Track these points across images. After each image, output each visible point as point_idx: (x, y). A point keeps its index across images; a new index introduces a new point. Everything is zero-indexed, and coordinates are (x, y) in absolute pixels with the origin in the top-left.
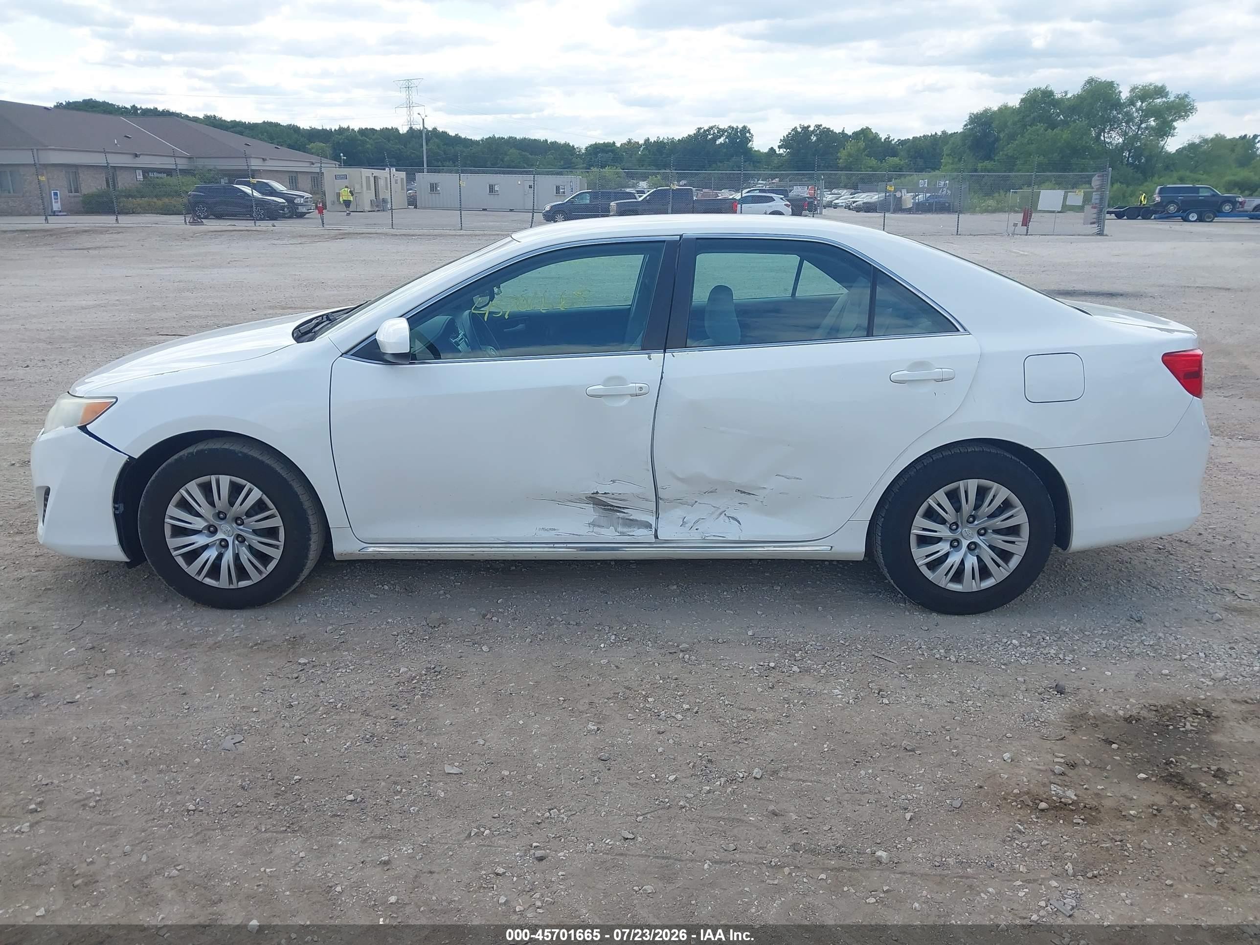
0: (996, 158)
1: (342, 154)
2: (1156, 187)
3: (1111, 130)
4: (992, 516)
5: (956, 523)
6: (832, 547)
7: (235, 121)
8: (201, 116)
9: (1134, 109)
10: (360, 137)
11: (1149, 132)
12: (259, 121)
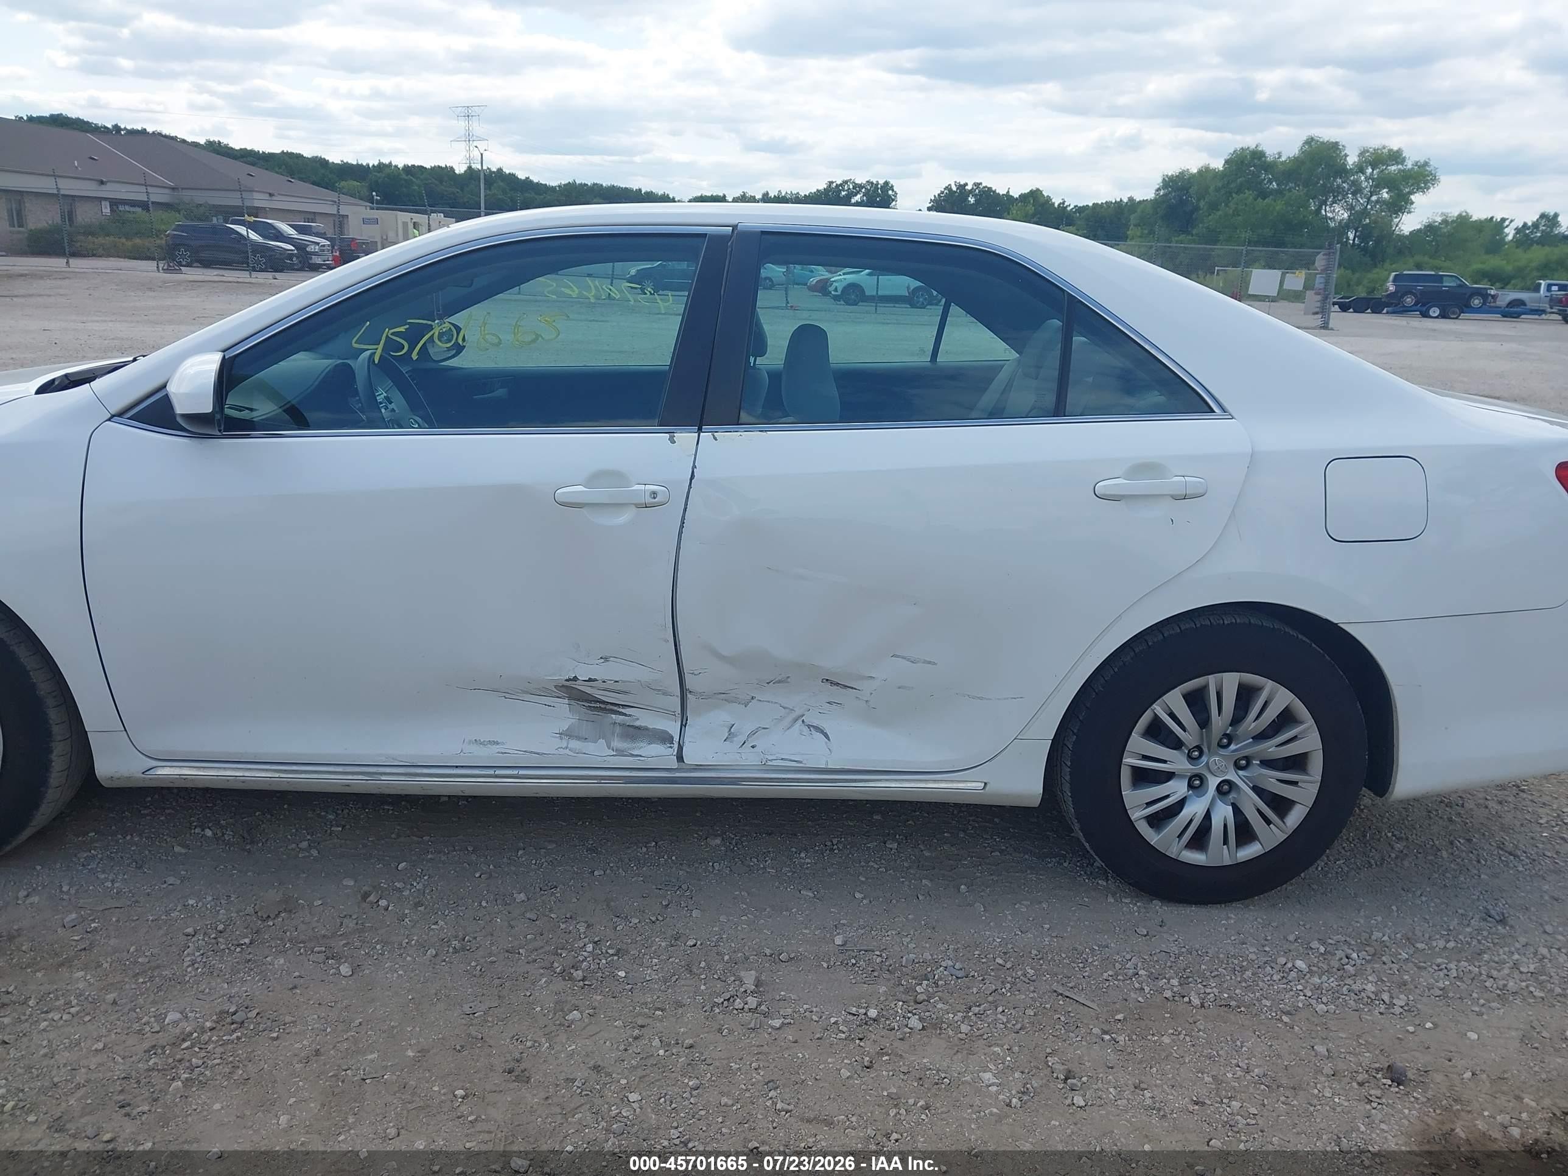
0: (1194, 232)
1: (374, 193)
2: (1389, 275)
3: (1334, 202)
4: (1262, 736)
5: (1199, 748)
6: (985, 784)
7: (246, 149)
8: (202, 141)
9: (1363, 178)
10: (404, 176)
11: (1381, 206)
12: (277, 150)
